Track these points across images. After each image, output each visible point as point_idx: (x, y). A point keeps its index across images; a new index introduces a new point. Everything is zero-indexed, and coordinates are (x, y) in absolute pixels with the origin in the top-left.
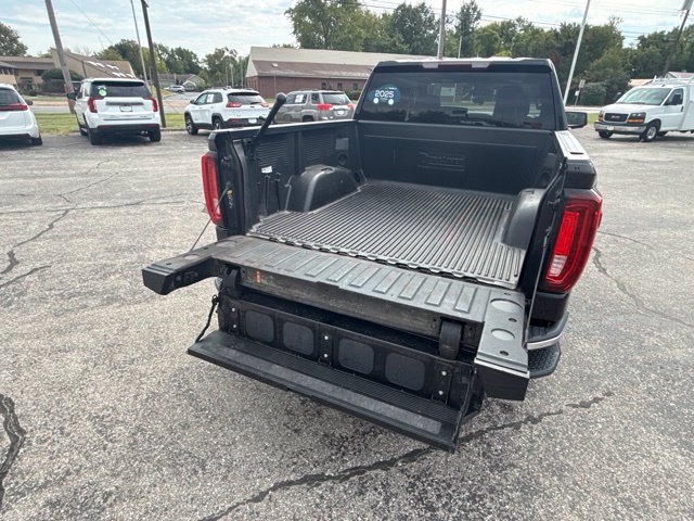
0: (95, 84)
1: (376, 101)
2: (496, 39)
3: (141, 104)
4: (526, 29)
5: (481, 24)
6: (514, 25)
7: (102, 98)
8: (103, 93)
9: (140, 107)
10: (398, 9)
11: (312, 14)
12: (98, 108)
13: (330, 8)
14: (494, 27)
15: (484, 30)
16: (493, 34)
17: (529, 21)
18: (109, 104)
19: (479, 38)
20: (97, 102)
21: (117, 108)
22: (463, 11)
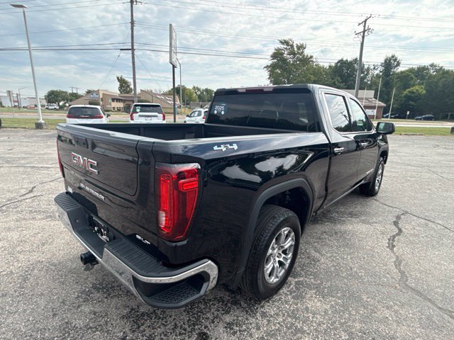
0: (136, 106)
1: (216, 112)
2: (412, 78)
3: (157, 116)
4: (437, 71)
5: (400, 69)
6: (427, 69)
7: (137, 113)
8: (138, 110)
9: (156, 118)
10: (338, 62)
11: (281, 67)
12: (134, 118)
13: (293, 64)
14: (411, 70)
15: (402, 72)
16: (409, 75)
17: (440, 66)
18: (140, 116)
19: (398, 78)
20: (134, 115)
21: (144, 118)
22: (386, 61)
